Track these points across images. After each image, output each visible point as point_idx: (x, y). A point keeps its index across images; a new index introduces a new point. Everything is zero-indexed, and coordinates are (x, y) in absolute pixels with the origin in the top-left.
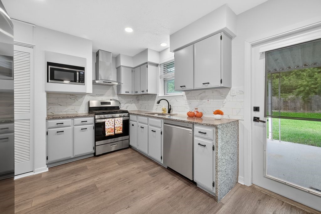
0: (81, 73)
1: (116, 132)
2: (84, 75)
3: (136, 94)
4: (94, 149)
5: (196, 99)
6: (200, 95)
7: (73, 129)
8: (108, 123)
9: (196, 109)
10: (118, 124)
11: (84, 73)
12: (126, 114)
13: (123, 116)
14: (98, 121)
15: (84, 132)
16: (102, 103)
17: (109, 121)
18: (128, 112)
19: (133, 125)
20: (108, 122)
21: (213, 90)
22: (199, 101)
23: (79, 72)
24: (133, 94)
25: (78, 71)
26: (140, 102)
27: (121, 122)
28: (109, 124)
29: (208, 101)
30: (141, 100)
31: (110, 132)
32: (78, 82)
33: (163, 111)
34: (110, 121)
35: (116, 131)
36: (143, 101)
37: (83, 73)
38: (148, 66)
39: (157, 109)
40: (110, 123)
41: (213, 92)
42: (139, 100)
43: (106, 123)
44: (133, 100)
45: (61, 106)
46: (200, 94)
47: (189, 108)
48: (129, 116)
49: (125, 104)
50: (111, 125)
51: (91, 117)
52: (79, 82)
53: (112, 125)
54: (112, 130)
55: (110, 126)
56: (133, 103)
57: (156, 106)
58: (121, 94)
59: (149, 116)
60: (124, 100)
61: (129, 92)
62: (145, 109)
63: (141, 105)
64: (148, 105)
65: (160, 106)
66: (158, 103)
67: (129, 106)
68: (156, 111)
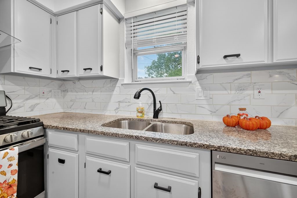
3: (61, 75)
5: (226, 90)
6: (236, 82)
9: (241, 109)
12: (35, 131)
13: (19, 139)
18: (42, 125)
19: (62, 161)
21: (270, 71)
22: (233, 92)
24: (54, 76)
26: (70, 95)
29: (259, 92)
30: (72, 91)
33: (140, 115)
36: (79, 93)
39: (118, 108)
41: (271, 76)
42: (65, 91)
44: (51, 91)
46: (236, 79)
47: (207, 107)
48: (44, 136)
49: (27, 99)
56: (51, 97)
57: (117, 102)
58: (12, 71)
59: (135, 138)
60: (24, 89)
61: (41, 69)
62: (85, 108)
63: (71, 101)
64: (93, 101)
65: (126, 102)
66: (137, 96)
67: (39, 104)
68: (116, 113)
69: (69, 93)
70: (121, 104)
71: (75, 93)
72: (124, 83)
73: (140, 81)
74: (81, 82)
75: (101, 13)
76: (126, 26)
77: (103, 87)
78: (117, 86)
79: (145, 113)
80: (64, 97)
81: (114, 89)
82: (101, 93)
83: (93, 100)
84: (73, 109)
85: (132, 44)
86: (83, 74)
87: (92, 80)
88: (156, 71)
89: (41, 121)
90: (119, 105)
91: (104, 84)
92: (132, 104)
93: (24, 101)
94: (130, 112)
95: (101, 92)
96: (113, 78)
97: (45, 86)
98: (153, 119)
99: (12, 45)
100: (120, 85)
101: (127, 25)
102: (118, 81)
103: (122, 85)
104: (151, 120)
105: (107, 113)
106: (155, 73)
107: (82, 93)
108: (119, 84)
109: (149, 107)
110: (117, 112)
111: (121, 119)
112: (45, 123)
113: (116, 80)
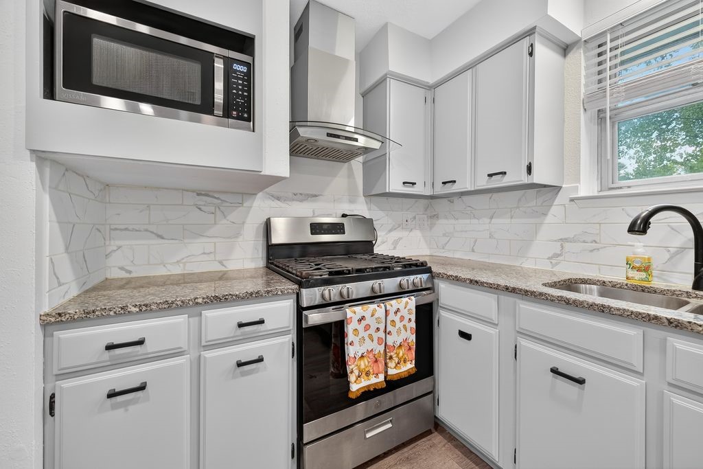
0: (236, 67)
1: (391, 372)
2: (249, 77)
3: (439, 190)
4: (293, 457)
7: (198, 364)
8: (361, 327)
10: (399, 332)
11: (250, 66)
14: (315, 318)
15: (249, 377)
16: (316, 228)
17: (363, 318)
18: (429, 270)
19: (465, 336)
20: (360, 321)
23: (228, 62)
24: (429, 192)
25: (219, 56)
26: (443, 225)
27: (410, 320)
28: (362, 333)
31: (368, 374)
32: (218, 112)
34: (368, 321)
35: (391, 364)
36: (461, 221)
37: (244, 69)
38: (539, 49)
40: (367, 327)
42: (435, 217)
43: (349, 329)
44: (415, 218)
45: (163, 238)
48: (432, 289)
49: (390, 231)
50: (371, 337)
51: (284, 295)
52: (227, 114)
53: (375, 336)
54: (376, 361)
55: (369, 345)
56: (415, 228)
57: (556, 241)
58: (387, 191)
59: (667, 323)
60: (387, 215)
61: (415, 184)
62: (473, 251)
63: (444, 235)
64: (491, 237)
65: (584, 242)
66: (640, 227)
67: (401, 238)
68: (554, 265)
69: (442, 221)
70: (567, 245)
71: (453, 221)
72: (579, 196)
73: (629, 187)
74: (465, 198)
75: (531, 54)
76: (585, 56)
77: (518, 207)
78: (555, 204)
79: (655, 273)
80: (431, 228)
81: (549, 210)
82: (512, 220)
83: (490, 234)
84: (449, 251)
85: (605, 96)
86: (485, 184)
87: (491, 194)
88: (639, 143)
89: (428, 265)
90: (562, 247)
91: (520, 200)
92: (605, 247)
93: (386, 234)
94: (597, 266)
95: (512, 218)
96: (545, 186)
97: (408, 209)
98: (691, 290)
99: (388, 154)
100: (567, 201)
101: (588, 54)
102: (559, 191)
103: (572, 200)
104: (687, 292)
105: (528, 265)
106: (632, 152)
107: (468, 221)
108: (561, 198)
109: (671, 258)
110: (557, 264)
111: (575, 280)
112: (434, 269)
113: (557, 189)
